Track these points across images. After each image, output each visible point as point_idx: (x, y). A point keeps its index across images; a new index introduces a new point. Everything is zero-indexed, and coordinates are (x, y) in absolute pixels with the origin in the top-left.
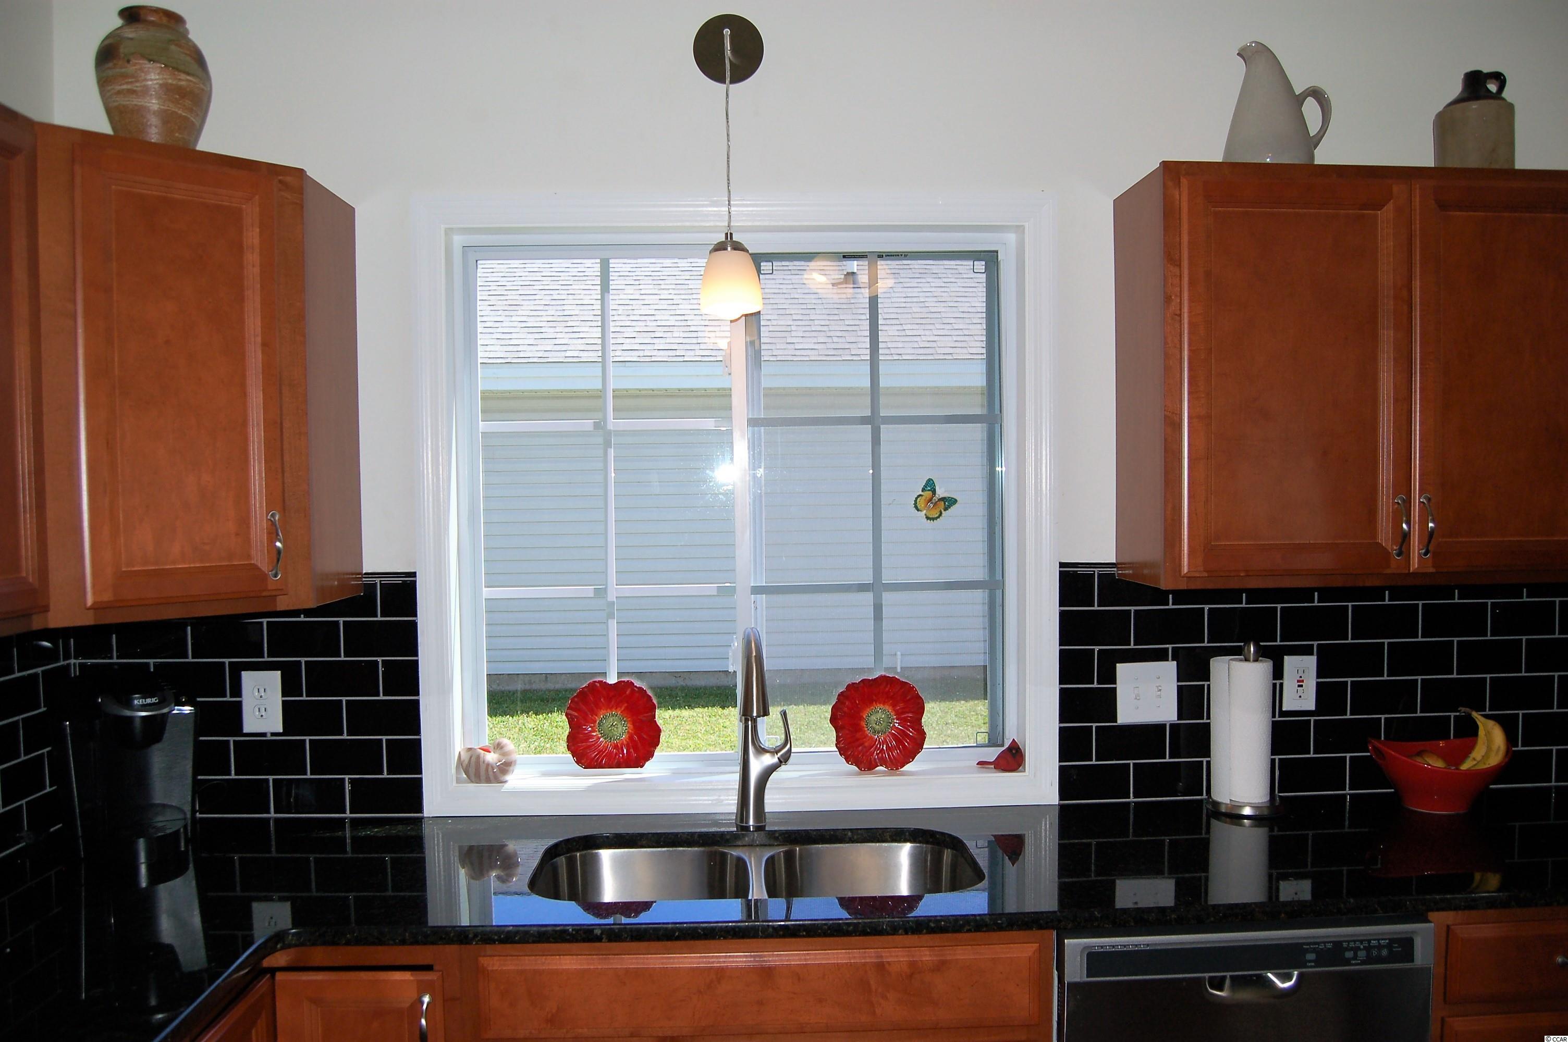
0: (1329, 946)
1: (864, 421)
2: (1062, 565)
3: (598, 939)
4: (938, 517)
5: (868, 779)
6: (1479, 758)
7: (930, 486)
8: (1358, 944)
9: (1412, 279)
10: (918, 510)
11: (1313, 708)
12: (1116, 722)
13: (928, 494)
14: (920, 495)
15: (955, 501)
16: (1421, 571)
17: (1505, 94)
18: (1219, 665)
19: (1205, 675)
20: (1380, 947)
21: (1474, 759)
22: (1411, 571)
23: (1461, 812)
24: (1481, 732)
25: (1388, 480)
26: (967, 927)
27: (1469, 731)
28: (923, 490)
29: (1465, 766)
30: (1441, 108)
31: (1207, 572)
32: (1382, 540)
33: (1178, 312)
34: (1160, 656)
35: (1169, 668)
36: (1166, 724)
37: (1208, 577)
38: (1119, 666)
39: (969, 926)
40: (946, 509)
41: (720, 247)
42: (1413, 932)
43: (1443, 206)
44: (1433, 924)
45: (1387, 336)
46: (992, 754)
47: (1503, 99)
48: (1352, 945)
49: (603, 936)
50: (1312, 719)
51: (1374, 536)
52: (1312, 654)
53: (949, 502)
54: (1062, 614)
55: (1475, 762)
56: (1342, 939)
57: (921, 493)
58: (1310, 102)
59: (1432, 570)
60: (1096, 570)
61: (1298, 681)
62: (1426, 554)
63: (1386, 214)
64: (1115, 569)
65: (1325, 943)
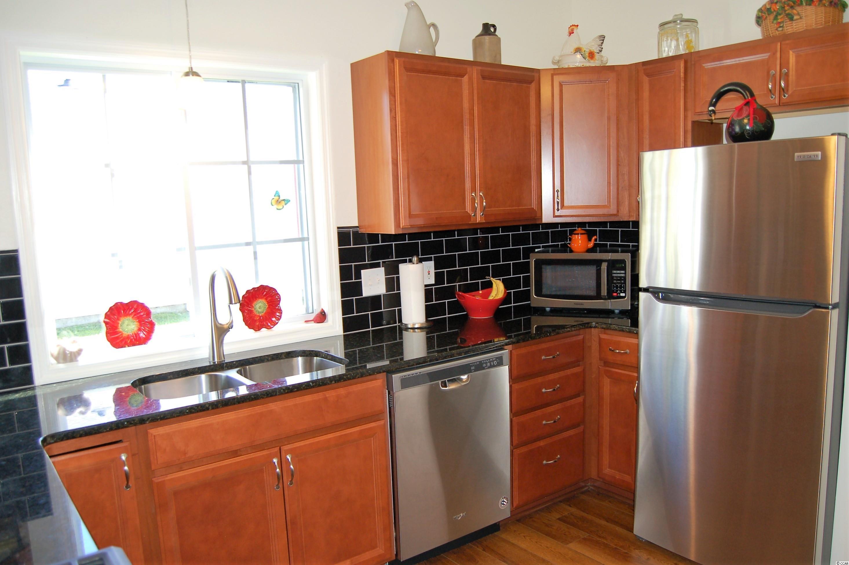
0: (478, 363)
1: (244, 163)
2: (338, 228)
3: (208, 409)
4: (283, 208)
5: (258, 334)
6: (494, 296)
7: (277, 194)
8: (486, 361)
9: (474, 106)
10: (272, 205)
11: (434, 283)
12: (362, 296)
13: (277, 198)
14: (273, 199)
15: (289, 201)
16: (480, 222)
17: (496, 33)
18: (402, 267)
19: (397, 272)
20: (493, 361)
21: (492, 296)
22: (477, 222)
23: (492, 317)
24: (494, 285)
25: (469, 186)
26: (358, 376)
27: (489, 285)
28: (275, 196)
29: (491, 298)
30: (474, 38)
31: (410, 225)
32: (468, 210)
33: (394, 116)
34: (377, 265)
35: (381, 271)
36: (381, 295)
37: (411, 227)
38: (362, 271)
39: (359, 375)
40: (286, 204)
41: (187, 74)
42: (502, 354)
43: (484, 78)
44: (507, 350)
45: (467, 129)
46: (312, 317)
47: (496, 36)
48: (485, 361)
49: (210, 407)
50: (433, 287)
51: (465, 208)
52: (432, 260)
53: (286, 201)
54: (340, 249)
55: (493, 298)
56: (482, 360)
57: (274, 197)
58: (432, 30)
59: (484, 221)
60: (351, 229)
61: (428, 272)
62: (482, 215)
63: (465, 79)
64: (358, 229)
65: (476, 362)
